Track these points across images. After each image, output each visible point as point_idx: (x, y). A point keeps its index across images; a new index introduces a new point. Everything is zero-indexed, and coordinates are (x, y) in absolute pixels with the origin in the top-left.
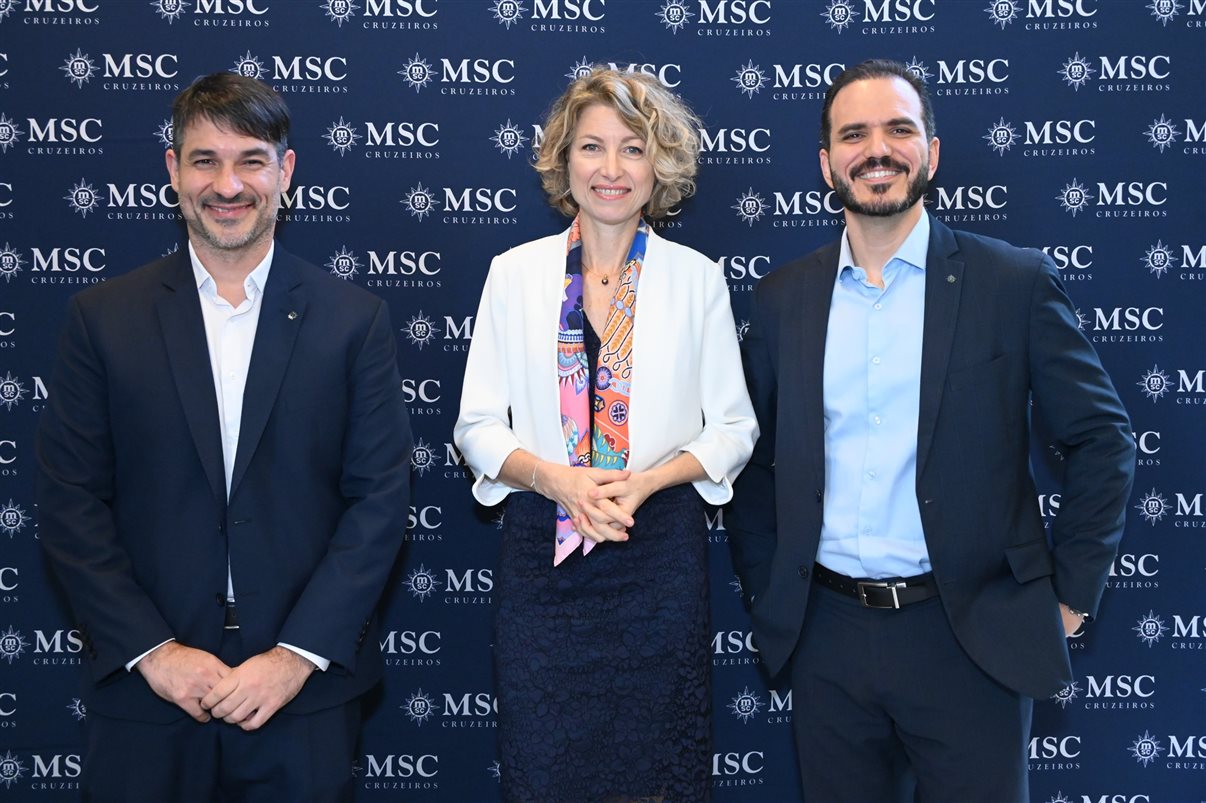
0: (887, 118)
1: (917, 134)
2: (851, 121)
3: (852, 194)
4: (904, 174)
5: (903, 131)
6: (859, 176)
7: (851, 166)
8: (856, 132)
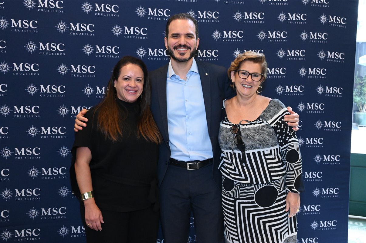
0: (186, 33)
1: (194, 38)
2: (175, 32)
3: (174, 54)
4: (189, 50)
5: (190, 37)
6: (176, 49)
7: (174, 46)
8: (176, 36)
